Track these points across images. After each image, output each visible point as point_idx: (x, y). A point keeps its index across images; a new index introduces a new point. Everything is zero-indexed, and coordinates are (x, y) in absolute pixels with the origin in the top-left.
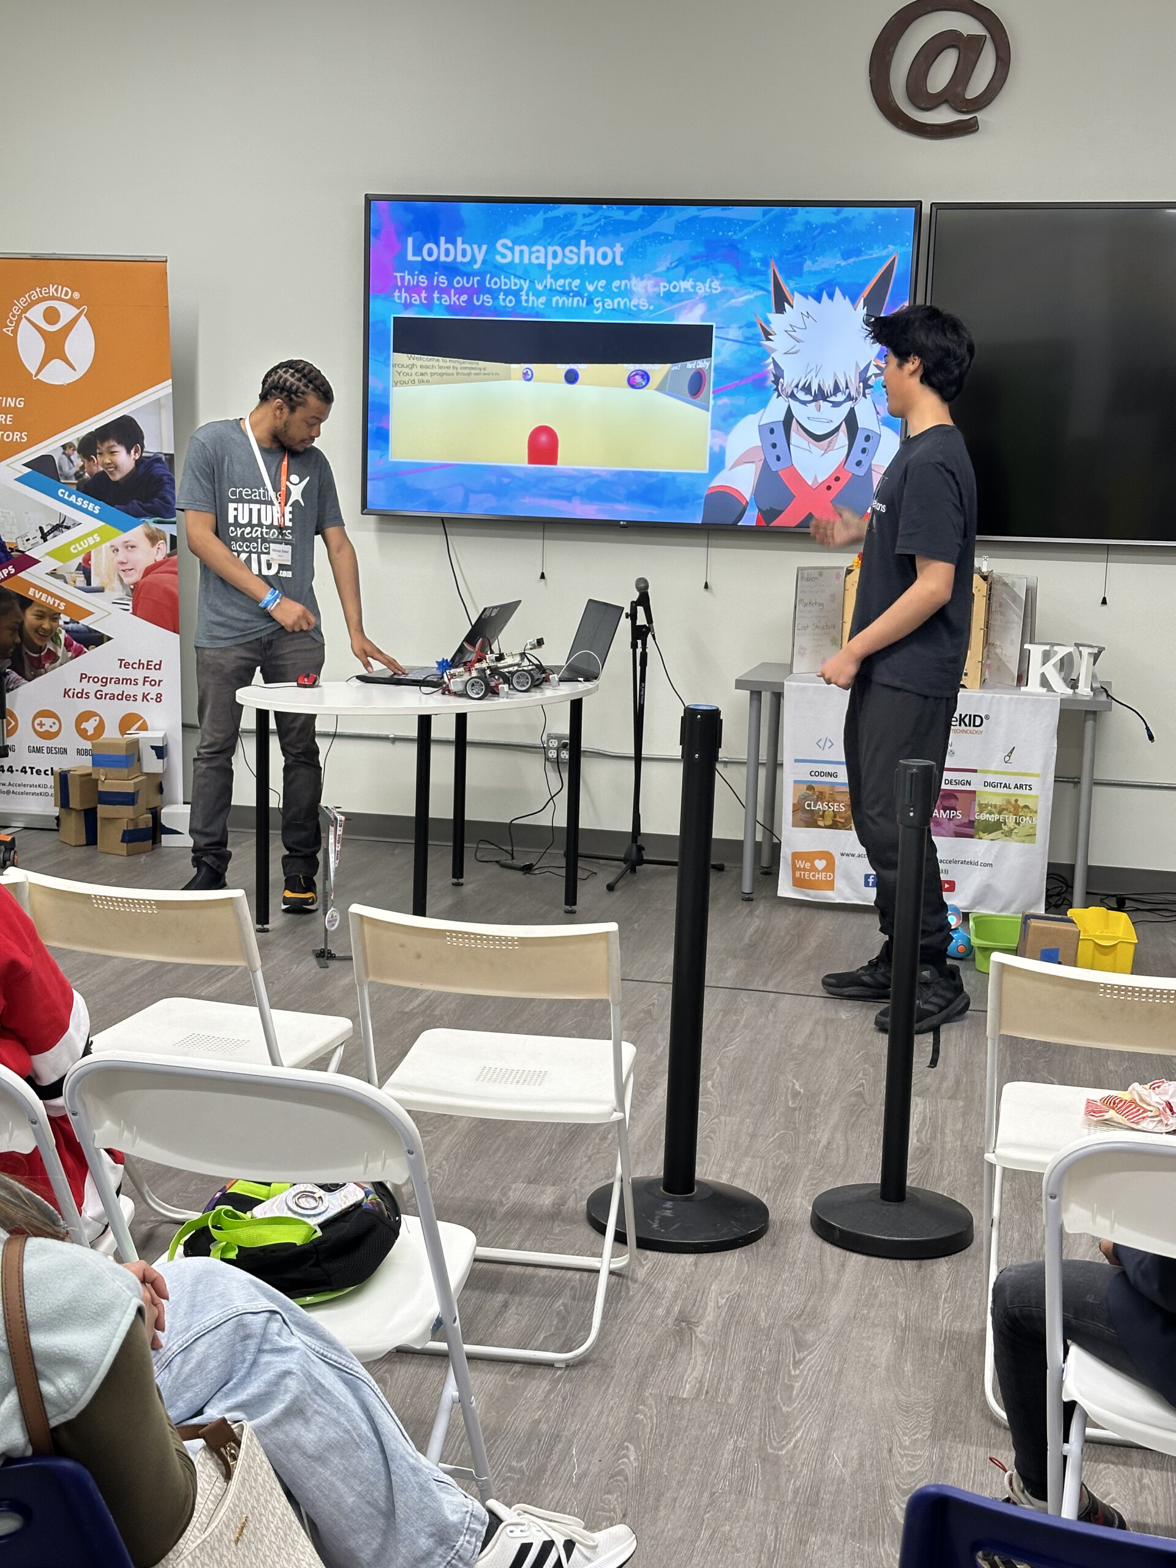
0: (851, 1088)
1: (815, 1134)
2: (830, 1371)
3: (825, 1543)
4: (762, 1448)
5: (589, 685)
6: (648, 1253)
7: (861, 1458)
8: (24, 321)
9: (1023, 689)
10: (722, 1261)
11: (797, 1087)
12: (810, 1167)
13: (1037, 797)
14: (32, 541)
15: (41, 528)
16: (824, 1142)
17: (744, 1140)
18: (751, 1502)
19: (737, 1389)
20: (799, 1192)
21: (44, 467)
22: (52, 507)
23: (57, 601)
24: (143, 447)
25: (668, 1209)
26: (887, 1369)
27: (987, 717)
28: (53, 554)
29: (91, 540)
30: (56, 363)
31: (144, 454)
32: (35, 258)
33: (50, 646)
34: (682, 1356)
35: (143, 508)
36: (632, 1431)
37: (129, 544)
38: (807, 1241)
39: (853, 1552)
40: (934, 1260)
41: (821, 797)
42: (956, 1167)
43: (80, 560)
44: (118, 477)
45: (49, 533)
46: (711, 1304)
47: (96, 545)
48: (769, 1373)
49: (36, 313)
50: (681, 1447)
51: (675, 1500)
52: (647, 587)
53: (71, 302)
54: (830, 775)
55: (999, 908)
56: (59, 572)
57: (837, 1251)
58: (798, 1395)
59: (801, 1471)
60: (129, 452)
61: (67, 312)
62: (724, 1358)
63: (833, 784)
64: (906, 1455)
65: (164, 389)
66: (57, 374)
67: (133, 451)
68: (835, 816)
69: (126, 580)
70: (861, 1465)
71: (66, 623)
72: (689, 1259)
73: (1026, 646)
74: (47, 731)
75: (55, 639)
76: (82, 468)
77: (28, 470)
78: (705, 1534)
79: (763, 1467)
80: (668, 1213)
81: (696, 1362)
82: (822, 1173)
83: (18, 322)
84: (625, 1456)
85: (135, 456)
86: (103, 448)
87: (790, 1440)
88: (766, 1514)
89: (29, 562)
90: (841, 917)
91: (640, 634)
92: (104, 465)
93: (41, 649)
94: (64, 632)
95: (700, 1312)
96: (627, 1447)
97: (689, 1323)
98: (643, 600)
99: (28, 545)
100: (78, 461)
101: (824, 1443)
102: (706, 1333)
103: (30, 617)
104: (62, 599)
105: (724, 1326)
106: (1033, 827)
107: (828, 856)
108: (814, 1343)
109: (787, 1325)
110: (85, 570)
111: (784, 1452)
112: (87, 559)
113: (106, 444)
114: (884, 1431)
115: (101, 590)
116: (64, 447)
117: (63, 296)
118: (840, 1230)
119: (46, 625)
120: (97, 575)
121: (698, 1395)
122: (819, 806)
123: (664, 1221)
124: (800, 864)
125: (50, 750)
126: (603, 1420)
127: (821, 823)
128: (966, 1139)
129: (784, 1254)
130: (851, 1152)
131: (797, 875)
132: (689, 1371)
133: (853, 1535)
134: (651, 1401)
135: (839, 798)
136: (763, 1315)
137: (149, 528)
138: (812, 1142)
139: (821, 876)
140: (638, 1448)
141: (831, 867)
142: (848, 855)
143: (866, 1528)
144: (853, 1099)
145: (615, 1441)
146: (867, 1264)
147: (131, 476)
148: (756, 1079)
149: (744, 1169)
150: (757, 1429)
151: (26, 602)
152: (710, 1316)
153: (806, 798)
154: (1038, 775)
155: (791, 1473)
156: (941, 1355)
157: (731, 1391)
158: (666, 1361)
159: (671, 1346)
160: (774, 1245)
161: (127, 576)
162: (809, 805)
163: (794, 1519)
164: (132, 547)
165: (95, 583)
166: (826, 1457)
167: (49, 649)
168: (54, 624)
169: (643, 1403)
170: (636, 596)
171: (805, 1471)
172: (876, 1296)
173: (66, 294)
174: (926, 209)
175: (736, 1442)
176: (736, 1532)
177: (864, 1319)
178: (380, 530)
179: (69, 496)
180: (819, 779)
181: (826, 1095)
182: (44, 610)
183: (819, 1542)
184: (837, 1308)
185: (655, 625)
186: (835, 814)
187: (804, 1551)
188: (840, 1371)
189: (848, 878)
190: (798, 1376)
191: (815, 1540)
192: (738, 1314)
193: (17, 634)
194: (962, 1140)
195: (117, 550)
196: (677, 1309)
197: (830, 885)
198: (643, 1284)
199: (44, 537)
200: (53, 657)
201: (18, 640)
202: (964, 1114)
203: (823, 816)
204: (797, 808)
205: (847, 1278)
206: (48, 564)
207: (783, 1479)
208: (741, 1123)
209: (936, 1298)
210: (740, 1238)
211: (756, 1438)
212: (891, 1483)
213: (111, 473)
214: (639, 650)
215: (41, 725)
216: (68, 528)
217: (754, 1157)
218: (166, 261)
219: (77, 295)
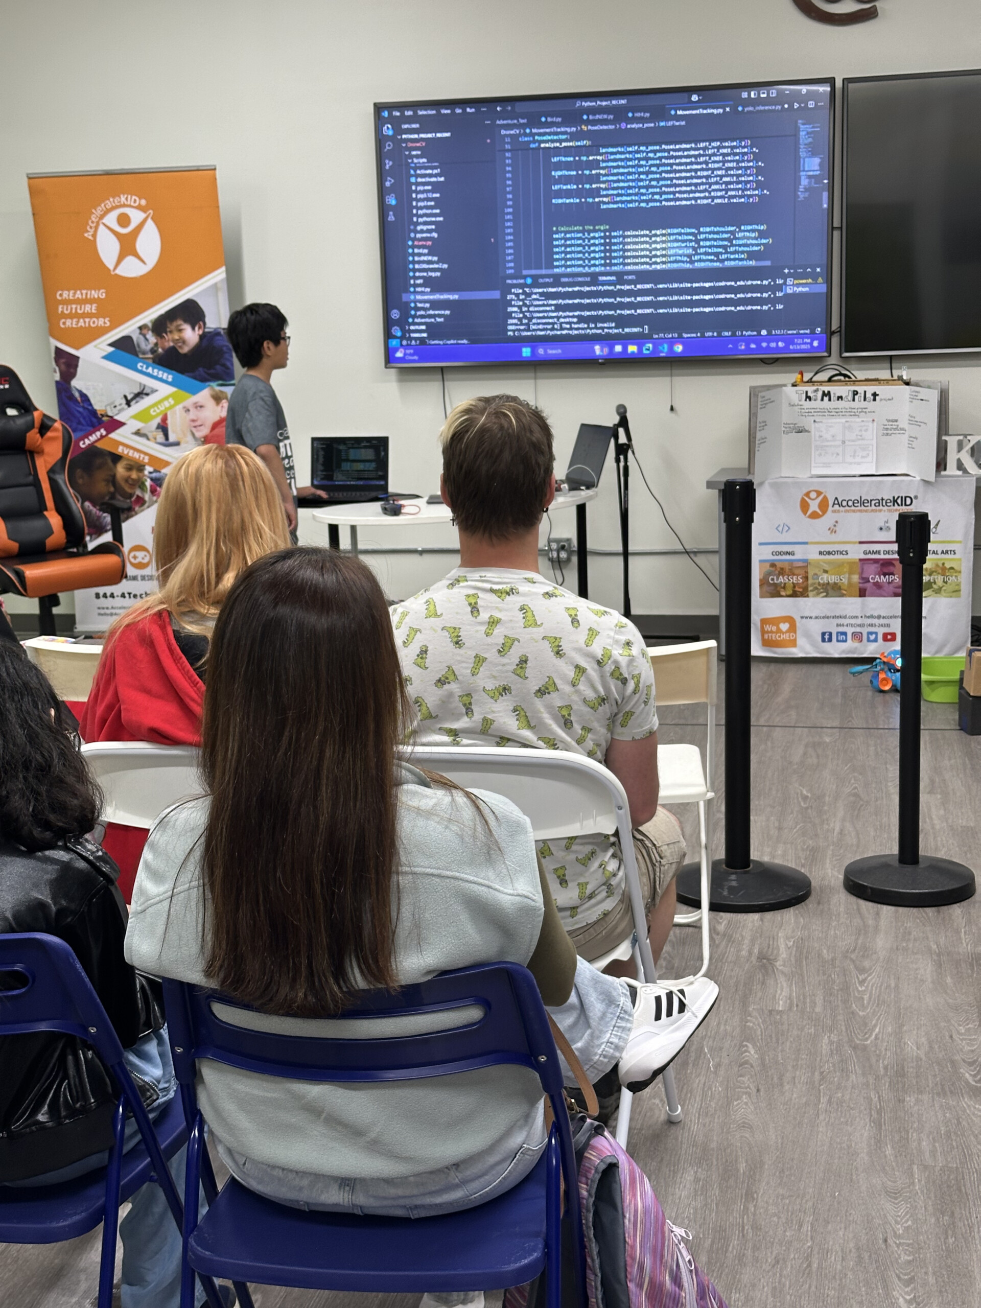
0: (847, 790)
1: (828, 824)
2: (888, 986)
3: (918, 1101)
4: (851, 1041)
5: (590, 492)
6: (722, 914)
7: (930, 1043)
8: (101, 227)
9: (943, 473)
10: (782, 917)
11: (805, 792)
12: (831, 847)
13: (960, 560)
14: (118, 408)
15: (125, 397)
16: (837, 829)
17: (774, 832)
18: (853, 1077)
19: (819, 1000)
20: (828, 865)
21: (125, 346)
22: (132, 378)
23: (142, 456)
24: (205, 324)
25: (733, 880)
26: (933, 982)
27: (916, 497)
28: (136, 417)
29: (166, 404)
30: (130, 260)
31: (207, 330)
32: (108, 173)
33: (138, 492)
34: (770, 982)
35: (209, 374)
36: (747, 1036)
37: (200, 404)
38: (842, 900)
39: (941, 1106)
40: (949, 907)
41: (782, 572)
42: (947, 841)
43: (158, 420)
44: (185, 350)
45: (133, 399)
46: (782, 947)
47: (171, 407)
48: (842, 990)
49: (111, 219)
50: (788, 1043)
51: (794, 1078)
52: (625, 411)
53: (139, 208)
54: (788, 553)
55: (933, 651)
56: (142, 432)
57: (870, 905)
58: (869, 1003)
59: (886, 1054)
60: (193, 329)
61: (136, 217)
62: (803, 982)
63: (791, 561)
64: (965, 1039)
65: (220, 275)
66: (131, 269)
67: (197, 328)
68: (794, 587)
69: (198, 434)
70: (931, 1047)
71: (150, 473)
72: (755, 917)
73: (944, 438)
74: (140, 563)
75: (142, 486)
76: (156, 344)
77: (112, 349)
78: (824, 1100)
79: (856, 1053)
80: (734, 884)
81: (782, 986)
82: (842, 851)
83: (96, 228)
84: (746, 1051)
85: (198, 332)
86: (172, 326)
87: (871, 1034)
88: (867, 1085)
89: (115, 425)
90: (804, 668)
91: (622, 450)
92: (174, 341)
93: (131, 496)
94: (149, 480)
95: (775, 952)
96: (746, 1046)
97: (768, 960)
98: (624, 422)
99: (115, 411)
100: (152, 339)
101: (899, 1035)
102: (784, 965)
103: (120, 470)
104: (146, 454)
105: (796, 961)
106: (959, 585)
107: (790, 620)
108: (871, 968)
109: (846, 957)
110: (163, 428)
111: (869, 1042)
112: (165, 419)
113: (175, 324)
114: (943, 1024)
115: (177, 444)
116: (140, 328)
117: (132, 204)
118: (871, 888)
119: (134, 475)
120: (174, 432)
121: (790, 1008)
122: (781, 579)
123: (731, 889)
124: (767, 628)
125: (143, 578)
126: (722, 1027)
127: (783, 593)
128: (950, 821)
129: (829, 909)
130: (861, 836)
131: (766, 636)
132: (779, 992)
133: (938, 1094)
134: (755, 1014)
135: (796, 571)
136: (825, 951)
137: (214, 390)
138: (828, 830)
139: (786, 637)
140: (754, 1045)
141: (793, 628)
142: (806, 618)
143: (947, 1089)
144: (852, 799)
145: (735, 1042)
146: (897, 912)
147: (197, 349)
148: (770, 789)
149: (780, 852)
150: (844, 1028)
151: (117, 458)
152: (783, 955)
153: (770, 574)
154: (960, 542)
155: (879, 1056)
156: (972, 970)
157: (815, 1003)
158: (759, 987)
159: (760, 976)
160: (819, 903)
161: (198, 431)
162: (773, 579)
163: (890, 1085)
164: (201, 407)
165: (172, 438)
166: (902, 1044)
167: (138, 496)
168: (141, 474)
169: (750, 1015)
170: (616, 419)
171: (888, 1054)
172: (910, 933)
173: (135, 201)
174: (839, 84)
175: (829, 1037)
176: (847, 1097)
177: (905, 949)
178: (400, 380)
179: (147, 368)
180: (780, 557)
181: (829, 796)
182: (132, 463)
183: (913, 1100)
184: (882, 943)
185: (634, 442)
186: (794, 585)
187: (904, 1107)
188: (897, 986)
189: (808, 635)
190: (865, 991)
191: (910, 1100)
192: (805, 952)
193: (111, 485)
194: (947, 822)
195: (189, 410)
196: (756, 951)
197: (793, 643)
198: (724, 935)
199: (128, 403)
200: (141, 501)
201: (112, 489)
202: (943, 804)
203: (784, 588)
204: (763, 582)
205: (883, 922)
206: (133, 425)
207: (874, 1060)
208: (768, 820)
209: (958, 932)
210: (793, 899)
211: (844, 1034)
212: (957, 1057)
213: (180, 347)
214: (622, 464)
215: (135, 557)
216: (147, 394)
217: (785, 843)
218: (215, 169)
219: (143, 202)
